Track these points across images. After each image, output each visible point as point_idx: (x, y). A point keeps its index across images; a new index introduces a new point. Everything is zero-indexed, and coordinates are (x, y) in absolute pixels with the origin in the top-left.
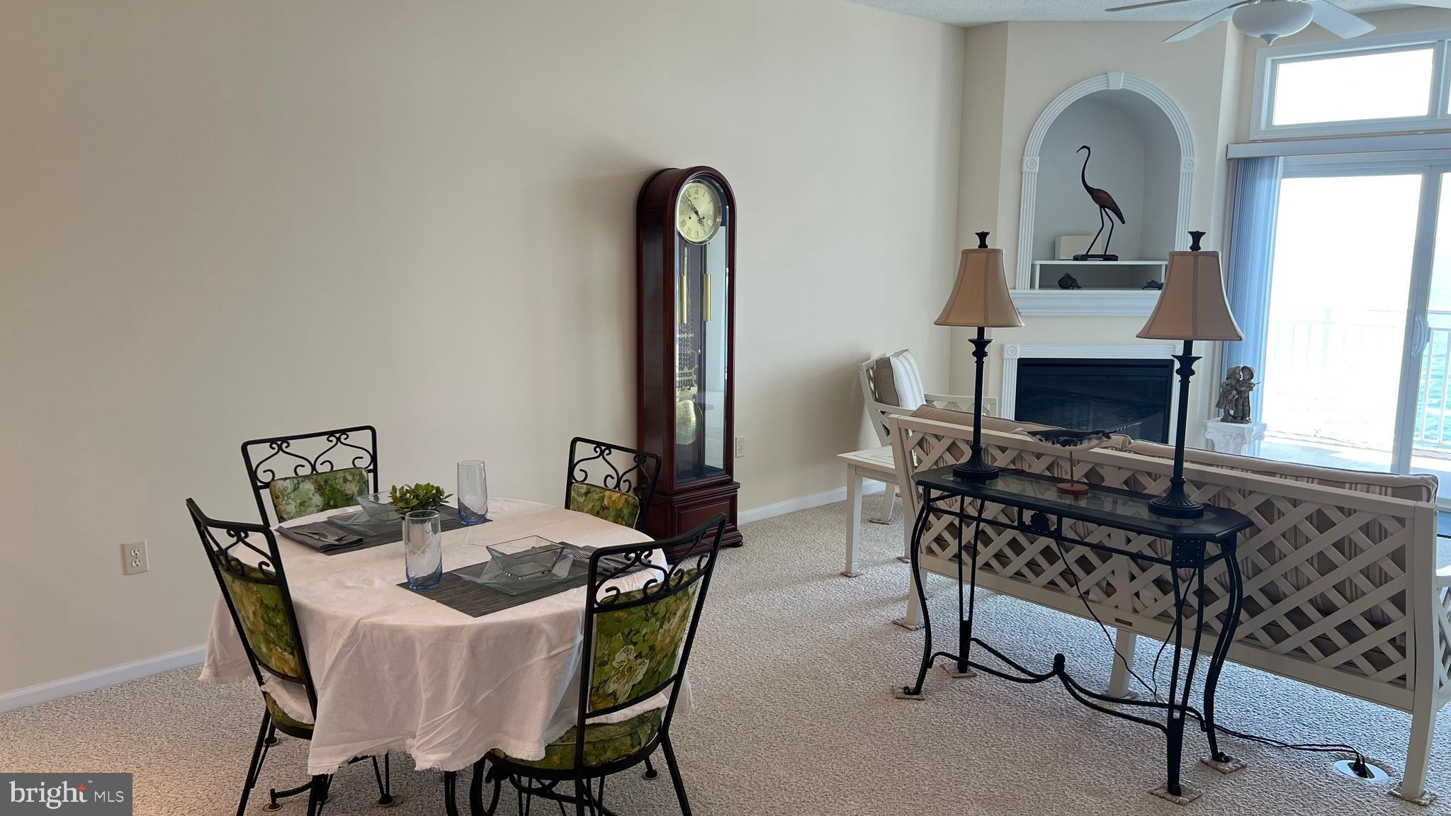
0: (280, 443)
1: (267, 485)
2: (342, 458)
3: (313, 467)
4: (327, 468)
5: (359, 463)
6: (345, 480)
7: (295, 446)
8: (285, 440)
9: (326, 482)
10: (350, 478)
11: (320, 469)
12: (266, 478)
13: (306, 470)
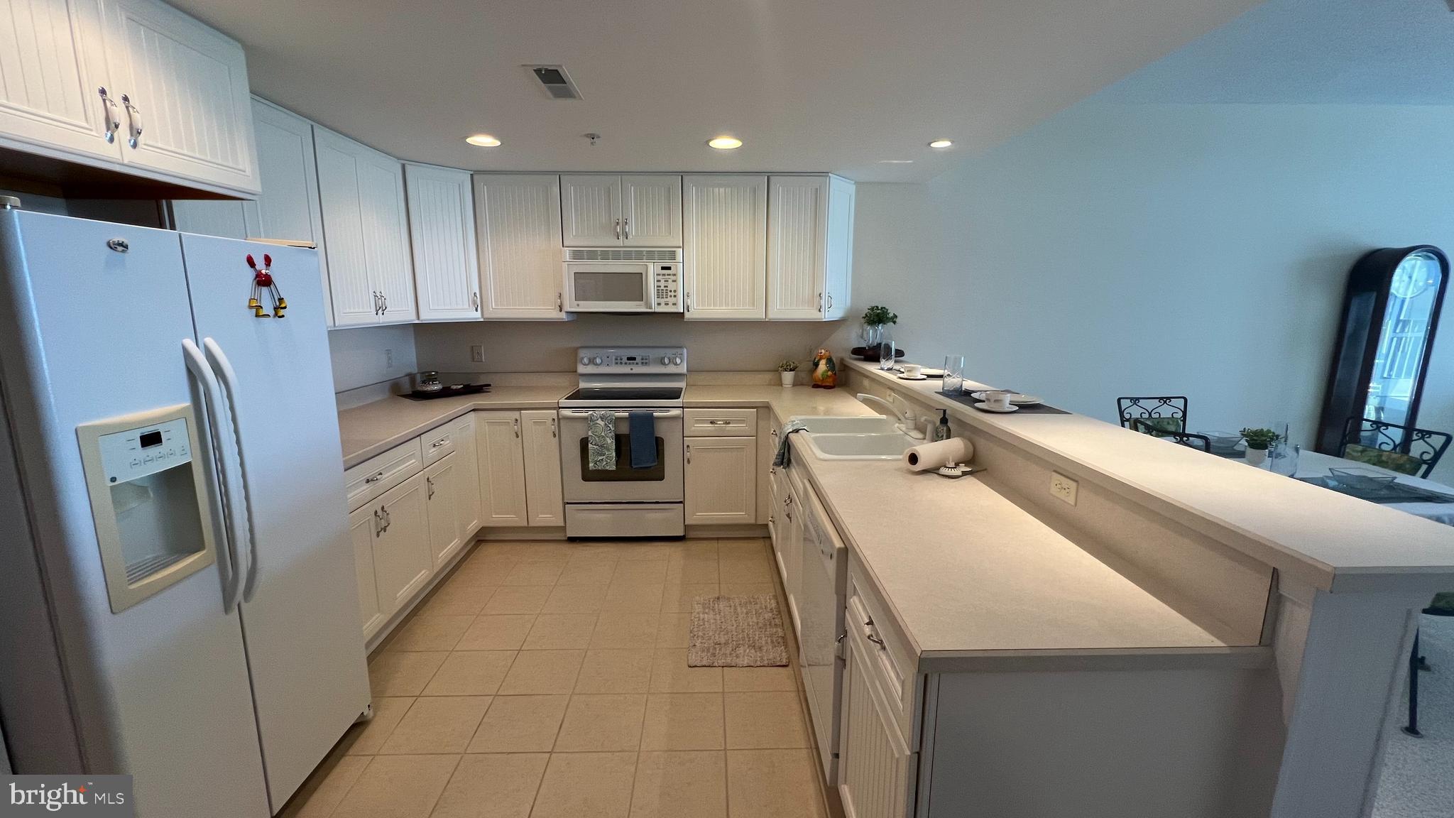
0: (1135, 400)
1: (1127, 420)
2: (1166, 411)
3: (1150, 414)
4: (1157, 416)
5: (1175, 415)
6: (1168, 423)
7: (1142, 403)
8: (1138, 399)
9: (1158, 423)
10: (1171, 423)
11: (1153, 416)
12: (1127, 416)
13: (1146, 416)
